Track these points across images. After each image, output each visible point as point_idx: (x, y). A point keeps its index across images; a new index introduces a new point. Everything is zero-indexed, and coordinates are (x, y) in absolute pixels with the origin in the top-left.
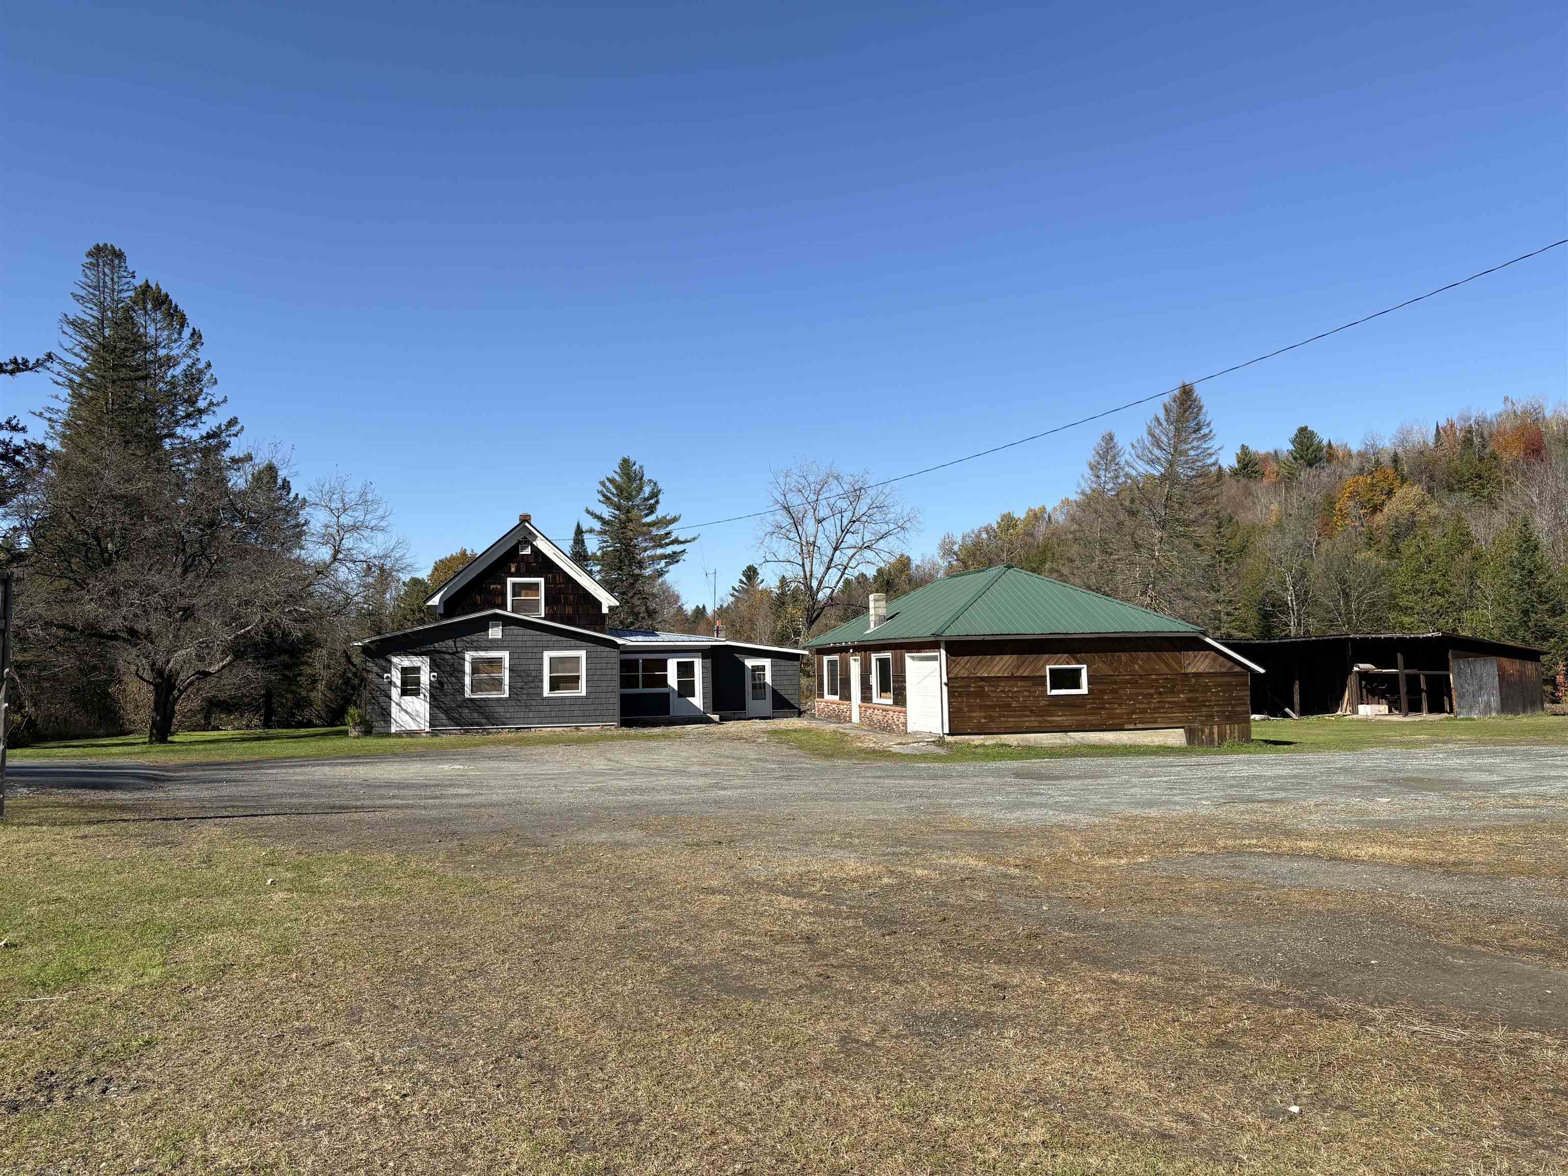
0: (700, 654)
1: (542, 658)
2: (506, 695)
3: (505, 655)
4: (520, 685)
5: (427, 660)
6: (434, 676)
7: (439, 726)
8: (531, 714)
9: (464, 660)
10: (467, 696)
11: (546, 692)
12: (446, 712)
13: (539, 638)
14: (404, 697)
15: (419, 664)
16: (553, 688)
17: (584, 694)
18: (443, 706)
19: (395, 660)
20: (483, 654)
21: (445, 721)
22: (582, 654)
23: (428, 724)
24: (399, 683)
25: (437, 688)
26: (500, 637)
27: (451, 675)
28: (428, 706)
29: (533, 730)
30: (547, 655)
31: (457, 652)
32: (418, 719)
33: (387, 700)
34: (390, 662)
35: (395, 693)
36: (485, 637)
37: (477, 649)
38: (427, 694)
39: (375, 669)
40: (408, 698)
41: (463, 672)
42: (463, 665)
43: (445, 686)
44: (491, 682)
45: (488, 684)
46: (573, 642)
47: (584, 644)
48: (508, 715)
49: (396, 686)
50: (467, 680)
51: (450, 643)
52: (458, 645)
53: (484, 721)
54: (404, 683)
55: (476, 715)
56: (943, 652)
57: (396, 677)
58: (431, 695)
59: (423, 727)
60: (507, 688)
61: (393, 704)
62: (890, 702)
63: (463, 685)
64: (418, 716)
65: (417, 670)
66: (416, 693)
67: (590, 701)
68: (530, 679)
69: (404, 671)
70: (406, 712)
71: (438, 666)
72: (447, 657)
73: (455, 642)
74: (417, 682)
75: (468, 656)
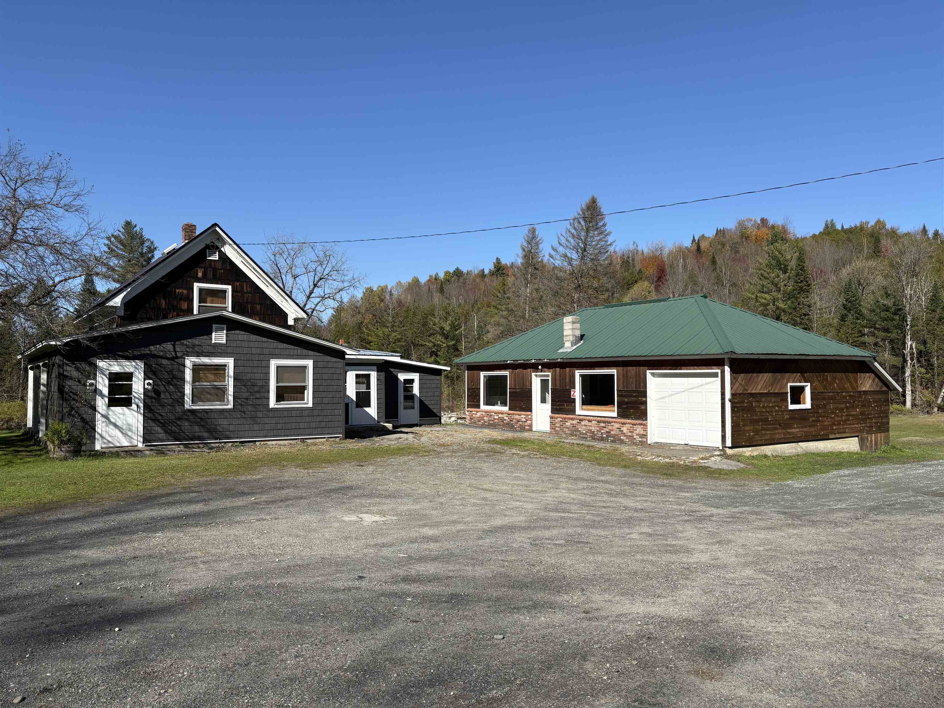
0: (375, 368)
1: (268, 367)
2: (230, 406)
3: (230, 362)
4: (245, 395)
5: (141, 364)
6: (149, 384)
7: (155, 441)
8: (256, 427)
9: (184, 366)
10: (187, 407)
11: (272, 403)
12: (163, 425)
13: (265, 345)
14: (112, 408)
15: (132, 370)
16: (280, 398)
17: (310, 405)
18: (160, 418)
19: (101, 364)
20: (206, 360)
21: (163, 435)
22: (310, 363)
23: (141, 440)
24: (106, 391)
25: (152, 398)
26: (224, 341)
27: (169, 383)
28: (141, 418)
29: (258, 443)
30: (274, 363)
31: (177, 357)
32: (130, 433)
33: (90, 411)
34: (96, 366)
35: (101, 404)
36: (208, 341)
37: (199, 354)
38: (141, 405)
39: (75, 374)
40: (118, 409)
41: (183, 380)
42: (183, 372)
43: (162, 396)
44: (213, 391)
45: (210, 394)
46: (300, 351)
47: (311, 353)
48: (232, 428)
49: (102, 396)
50: (188, 389)
51: (169, 346)
52: (178, 349)
53: (206, 434)
54: (112, 389)
55: (197, 428)
56: (727, 369)
57: (103, 385)
58: (146, 406)
59: (135, 443)
60: (231, 398)
61: (98, 416)
62: (615, 414)
63: (183, 395)
64: (130, 430)
65: (129, 376)
66: (127, 403)
67: (316, 413)
68: (256, 389)
69: (114, 377)
70: (115, 425)
71: (155, 373)
72: (165, 362)
73: (174, 346)
74: (129, 390)
75: (189, 362)
